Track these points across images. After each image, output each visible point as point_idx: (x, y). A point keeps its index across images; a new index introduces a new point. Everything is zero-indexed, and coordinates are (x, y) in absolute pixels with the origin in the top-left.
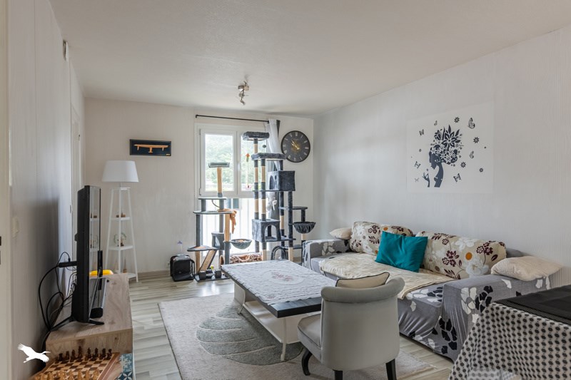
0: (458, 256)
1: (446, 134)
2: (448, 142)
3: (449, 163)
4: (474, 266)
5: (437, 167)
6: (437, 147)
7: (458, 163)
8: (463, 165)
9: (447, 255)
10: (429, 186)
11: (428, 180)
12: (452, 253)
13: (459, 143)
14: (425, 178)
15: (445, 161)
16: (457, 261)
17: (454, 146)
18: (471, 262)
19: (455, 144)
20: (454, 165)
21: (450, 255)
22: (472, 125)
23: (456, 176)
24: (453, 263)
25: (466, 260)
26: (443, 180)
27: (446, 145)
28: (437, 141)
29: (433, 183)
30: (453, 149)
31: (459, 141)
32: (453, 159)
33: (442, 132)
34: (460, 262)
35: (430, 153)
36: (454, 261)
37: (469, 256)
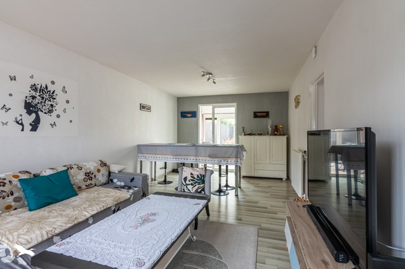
0: (93, 173)
1: (43, 90)
2: (45, 96)
3: (45, 113)
4: (103, 175)
5: (34, 115)
6: (34, 97)
7: (54, 114)
8: (58, 116)
9: (86, 175)
10: (23, 130)
11: (22, 124)
12: (88, 173)
13: (55, 100)
14: (17, 122)
15: (42, 111)
16: (93, 176)
17: (50, 101)
18: (101, 173)
19: (52, 100)
20: (51, 116)
21: (87, 175)
22: (64, 90)
23: (53, 123)
24: (90, 178)
25: (98, 174)
26: (40, 126)
27: (43, 98)
28: (34, 93)
29: (28, 127)
30: (50, 103)
31: (55, 99)
32: (50, 110)
33: (39, 86)
34: (95, 176)
35: (26, 101)
36: (91, 177)
37: (99, 171)
